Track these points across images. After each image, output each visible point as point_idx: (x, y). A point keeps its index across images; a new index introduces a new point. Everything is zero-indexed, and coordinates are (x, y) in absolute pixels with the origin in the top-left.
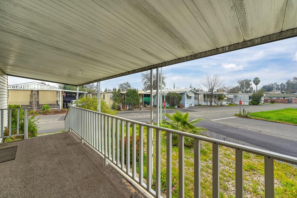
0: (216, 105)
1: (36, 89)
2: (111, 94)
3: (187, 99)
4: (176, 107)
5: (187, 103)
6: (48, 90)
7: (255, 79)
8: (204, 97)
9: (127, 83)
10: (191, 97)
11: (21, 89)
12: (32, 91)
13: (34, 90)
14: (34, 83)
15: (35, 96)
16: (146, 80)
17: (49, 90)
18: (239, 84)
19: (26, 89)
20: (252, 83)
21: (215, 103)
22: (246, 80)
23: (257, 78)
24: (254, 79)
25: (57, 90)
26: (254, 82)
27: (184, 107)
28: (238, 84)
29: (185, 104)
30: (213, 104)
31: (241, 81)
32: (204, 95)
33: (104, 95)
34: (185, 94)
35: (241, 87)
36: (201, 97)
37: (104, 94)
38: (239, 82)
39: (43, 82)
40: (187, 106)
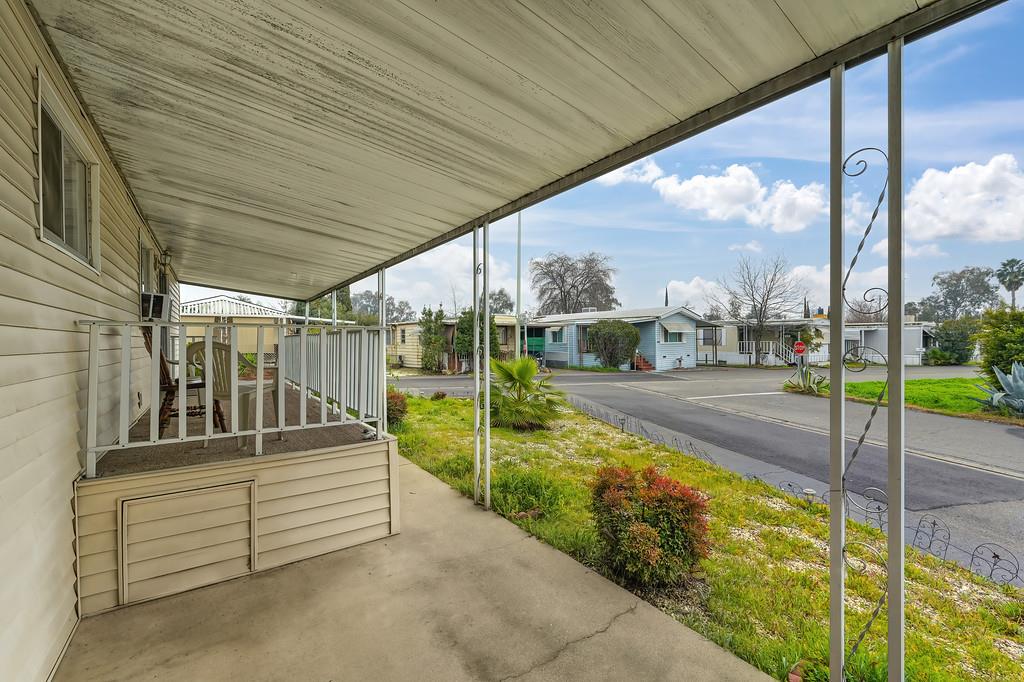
0: (780, 363)
1: (226, 314)
2: (418, 328)
3: (666, 340)
4: (625, 367)
5: (664, 357)
6: (253, 315)
7: (1004, 265)
8: (741, 337)
9: (501, 292)
10: (680, 334)
11: (192, 314)
12: (217, 319)
13: (222, 315)
14: (222, 298)
15: (224, 333)
16: (544, 282)
17: (257, 315)
18: (937, 288)
19: (204, 314)
20: (994, 281)
21: (777, 356)
22: (972, 272)
23: (1013, 261)
24: (1000, 267)
25: (276, 315)
26: (1001, 276)
27: (654, 368)
28: (935, 285)
29: (657, 358)
30: (771, 359)
31: (946, 276)
32: (741, 332)
33: (403, 331)
34: (657, 324)
35: (946, 297)
36: (728, 335)
37: (403, 327)
38: (939, 280)
39: (244, 295)
40: (662, 364)
